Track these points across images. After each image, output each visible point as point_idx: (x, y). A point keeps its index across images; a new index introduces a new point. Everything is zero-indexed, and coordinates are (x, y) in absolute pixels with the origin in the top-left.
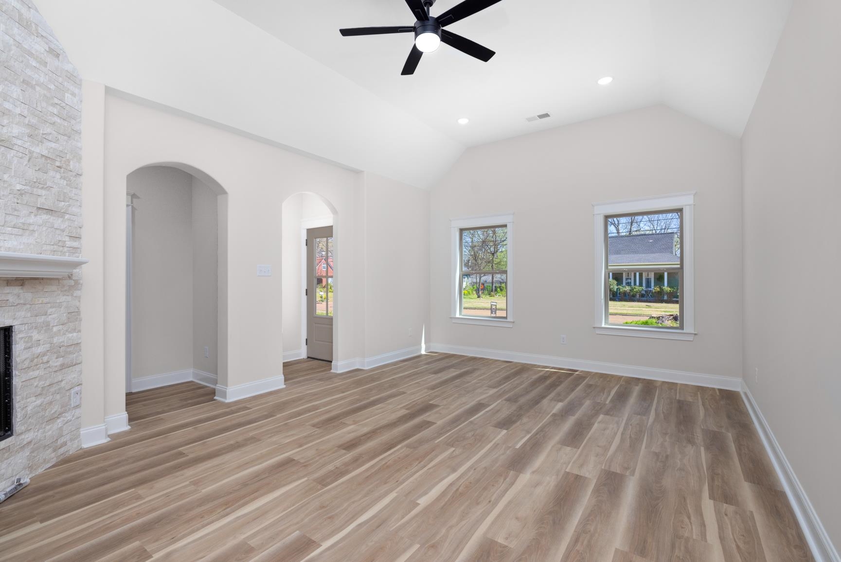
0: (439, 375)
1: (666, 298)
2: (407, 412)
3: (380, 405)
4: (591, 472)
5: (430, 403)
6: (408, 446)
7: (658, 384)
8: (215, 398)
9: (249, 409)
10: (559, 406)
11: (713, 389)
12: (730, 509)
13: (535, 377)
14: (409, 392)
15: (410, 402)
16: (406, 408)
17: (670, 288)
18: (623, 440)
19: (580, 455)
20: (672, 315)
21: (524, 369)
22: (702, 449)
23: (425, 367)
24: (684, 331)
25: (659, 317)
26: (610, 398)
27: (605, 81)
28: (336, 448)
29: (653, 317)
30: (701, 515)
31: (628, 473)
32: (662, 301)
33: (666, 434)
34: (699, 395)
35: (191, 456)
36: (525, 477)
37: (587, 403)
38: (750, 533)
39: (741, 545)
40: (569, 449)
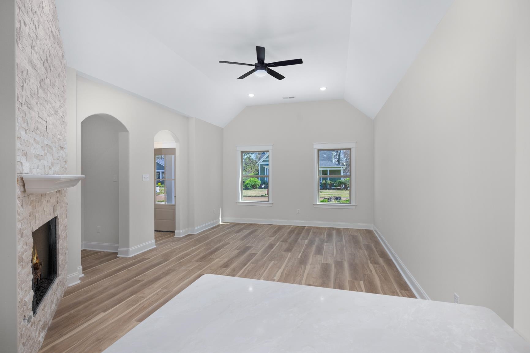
0: (240, 233)
1: (328, 187)
2: (239, 251)
3: (221, 250)
4: (330, 261)
5: (247, 246)
6: (252, 263)
7: (342, 229)
8: (118, 256)
9: (148, 259)
10: (306, 242)
11: (363, 230)
12: (377, 266)
13: (288, 230)
14: (232, 242)
15: (236, 246)
16: (238, 248)
17: (331, 181)
18: (337, 251)
19: (324, 257)
20: (335, 197)
21: (280, 228)
22: (365, 251)
23: (228, 230)
24: (352, 204)
25: (329, 198)
26: (325, 236)
27: (323, 89)
28: (220, 268)
29: (326, 198)
30: (370, 268)
31: (343, 261)
32: (327, 189)
33: (351, 247)
34: (359, 233)
35: (146, 280)
36: (308, 267)
37: (317, 239)
38: (384, 271)
39: (382, 273)
40: (319, 256)
